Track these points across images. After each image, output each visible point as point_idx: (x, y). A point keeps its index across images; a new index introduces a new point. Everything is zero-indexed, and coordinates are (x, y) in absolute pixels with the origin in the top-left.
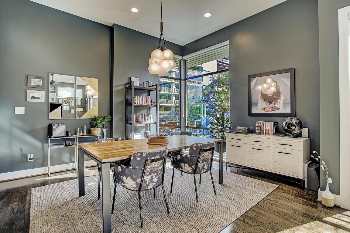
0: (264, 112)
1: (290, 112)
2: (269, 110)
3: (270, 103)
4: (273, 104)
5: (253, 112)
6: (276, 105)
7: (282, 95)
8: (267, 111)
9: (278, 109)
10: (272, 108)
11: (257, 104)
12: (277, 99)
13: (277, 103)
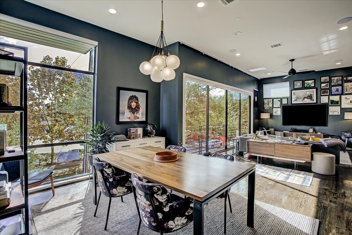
0: (129, 120)
1: (145, 120)
2: (133, 119)
3: (134, 113)
4: (135, 114)
5: (121, 120)
6: (137, 115)
7: (141, 108)
8: (131, 120)
9: (138, 118)
10: (135, 117)
11: (124, 113)
12: (138, 110)
13: (138, 113)
